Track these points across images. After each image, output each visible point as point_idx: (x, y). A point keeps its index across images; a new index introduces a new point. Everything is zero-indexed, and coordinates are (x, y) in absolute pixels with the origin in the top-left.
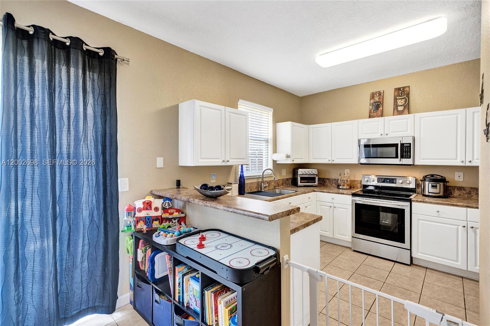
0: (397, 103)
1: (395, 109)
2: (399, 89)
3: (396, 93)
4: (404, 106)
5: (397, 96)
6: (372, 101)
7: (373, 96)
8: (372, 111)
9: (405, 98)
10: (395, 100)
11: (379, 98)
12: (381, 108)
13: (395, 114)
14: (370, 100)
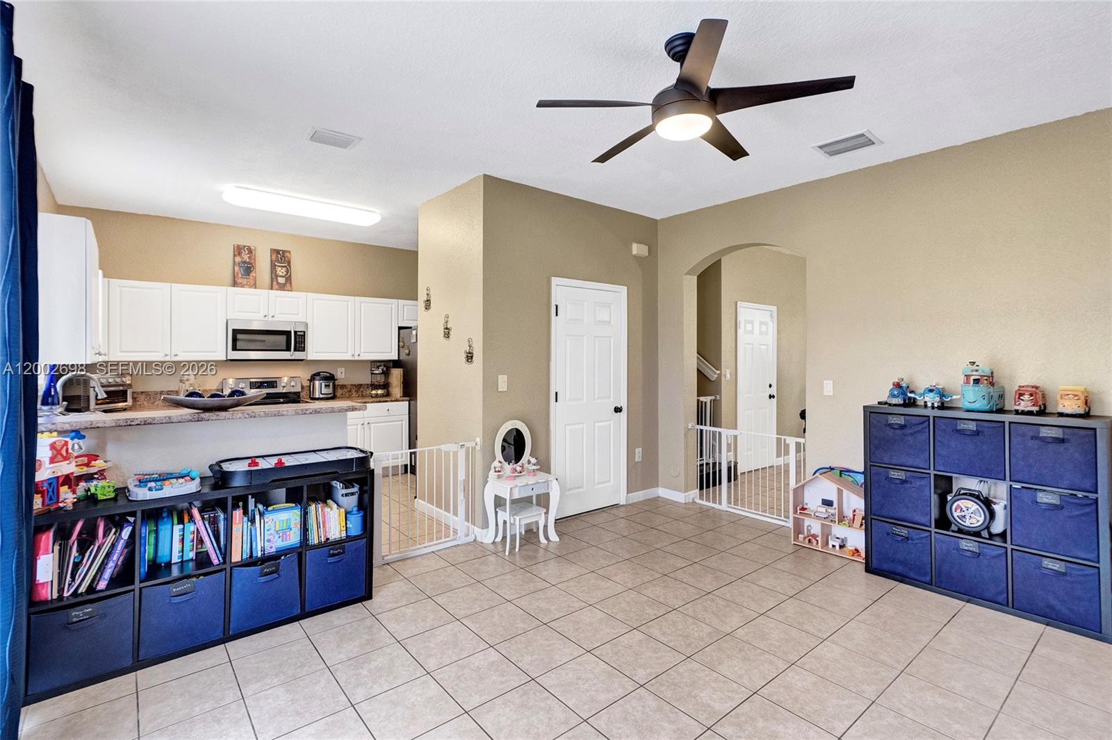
0: (276, 271)
1: (275, 280)
2: (277, 252)
3: (274, 257)
4: (286, 279)
5: (276, 261)
6: (238, 259)
7: (238, 250)
8: (240, 275)
9: (286, 266)
10: (273, 267)
11: (249, 258)
12: (253, 274)
13: (274, 288)
14: (235, 255)
